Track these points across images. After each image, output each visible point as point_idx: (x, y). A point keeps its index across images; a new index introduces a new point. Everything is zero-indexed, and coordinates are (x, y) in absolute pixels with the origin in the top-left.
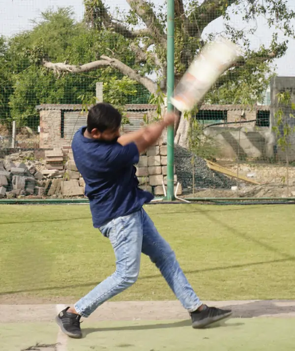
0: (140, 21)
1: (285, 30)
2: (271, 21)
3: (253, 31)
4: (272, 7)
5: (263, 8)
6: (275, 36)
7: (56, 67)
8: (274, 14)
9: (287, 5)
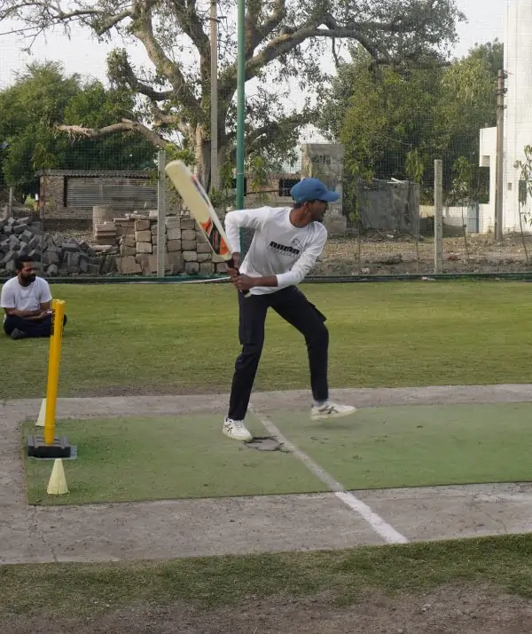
0: (167, 82)
1: (317, 94)
2: (303, 85)
3: (286, 94)
4: (304, 69)
5: (294, 70)
6: (308, 100)
7: (71, 130)
8: (306, 77)
9: (320, 66)
